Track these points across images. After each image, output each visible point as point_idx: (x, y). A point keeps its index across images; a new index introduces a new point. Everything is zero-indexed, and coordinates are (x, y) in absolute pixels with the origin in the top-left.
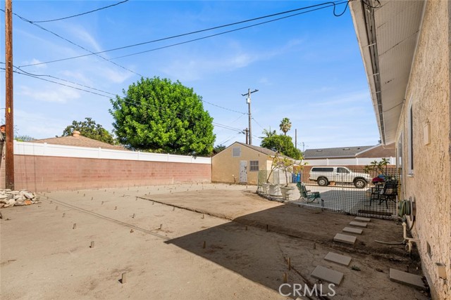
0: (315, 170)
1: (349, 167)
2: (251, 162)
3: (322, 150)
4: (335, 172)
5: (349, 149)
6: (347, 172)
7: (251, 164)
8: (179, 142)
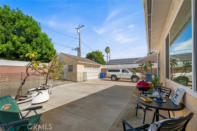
0: (110, 71)
1: (129, 69)
2: (69, 66)
3: (118, 60)
4: (121, 72)
5: (131, 59)
6: (128, 72)
7: (69, 67)
8: (18, 52)
